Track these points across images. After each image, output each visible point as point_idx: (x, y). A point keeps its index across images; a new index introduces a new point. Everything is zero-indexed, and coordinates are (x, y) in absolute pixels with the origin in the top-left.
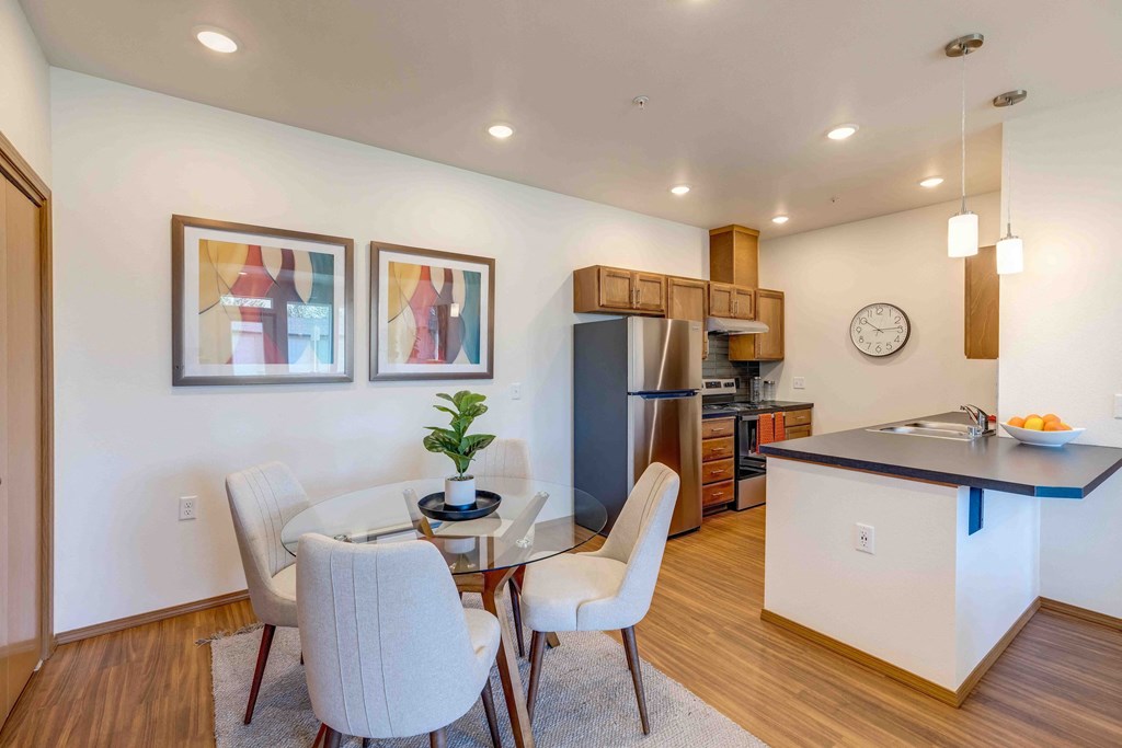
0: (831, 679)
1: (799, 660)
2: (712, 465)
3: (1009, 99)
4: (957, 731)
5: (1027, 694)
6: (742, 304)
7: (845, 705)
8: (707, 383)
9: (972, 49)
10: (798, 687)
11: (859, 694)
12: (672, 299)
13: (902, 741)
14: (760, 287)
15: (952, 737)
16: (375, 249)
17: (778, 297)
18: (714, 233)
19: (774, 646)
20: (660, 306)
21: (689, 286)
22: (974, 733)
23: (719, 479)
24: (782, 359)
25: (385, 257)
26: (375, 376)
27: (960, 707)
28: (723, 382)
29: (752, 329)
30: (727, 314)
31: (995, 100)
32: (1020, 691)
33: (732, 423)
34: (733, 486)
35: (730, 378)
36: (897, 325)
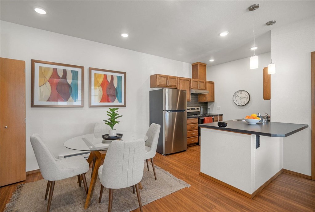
0: (216, 191)
1: (208, 186)
2: (191, 132)
3: (271, 23)
4: (250, 205)
5: (273, 195)
6: (201, 85)
7: (219, 198)
8: (191, 108)
9: (256, 9)
10: (206, 193)
11: (224, 195)
12: (179, 83)
13: (233, 208)
14: (207, 80)
15: (248, 207)
16: (90, 70)
17: (212, 83)
18: (193, 65)
19: (202, 182)
20: (176, 86)
21: (185, 80)
22: (255, 206)
23: (193, 136)
24: (214, 101)
25: (93, 72)
26: (90, 106)
27: (253, 199)
28: (196, 108)
29: (205, 93)
30: (197, 88)
31: (267, 23)
32: (271, 194)
33: (198, 120)
34: (198, 138)
35: (199, 107)
36: (246, 96)
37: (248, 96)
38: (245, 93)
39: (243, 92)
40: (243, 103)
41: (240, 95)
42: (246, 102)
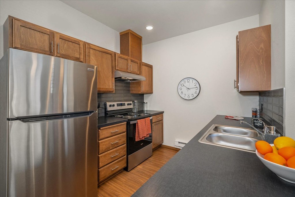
6: (134, 67)
8: (117, 104)
12: (89, 56)
14: (143, 61)
17: (150, 67)
18: (121, 34)
20: (79, 58)
23: (115, 159)
24: (152, 93)
28: (126, 103)
33: (125, 126)
34: (125, 160)
35: (131, 101)
36: (195, 87)
37: (198, 86)
38: (194, 81)
39: (191, 80)
40: (191, 96)
41: (187, 84)
42: (195, 95)
